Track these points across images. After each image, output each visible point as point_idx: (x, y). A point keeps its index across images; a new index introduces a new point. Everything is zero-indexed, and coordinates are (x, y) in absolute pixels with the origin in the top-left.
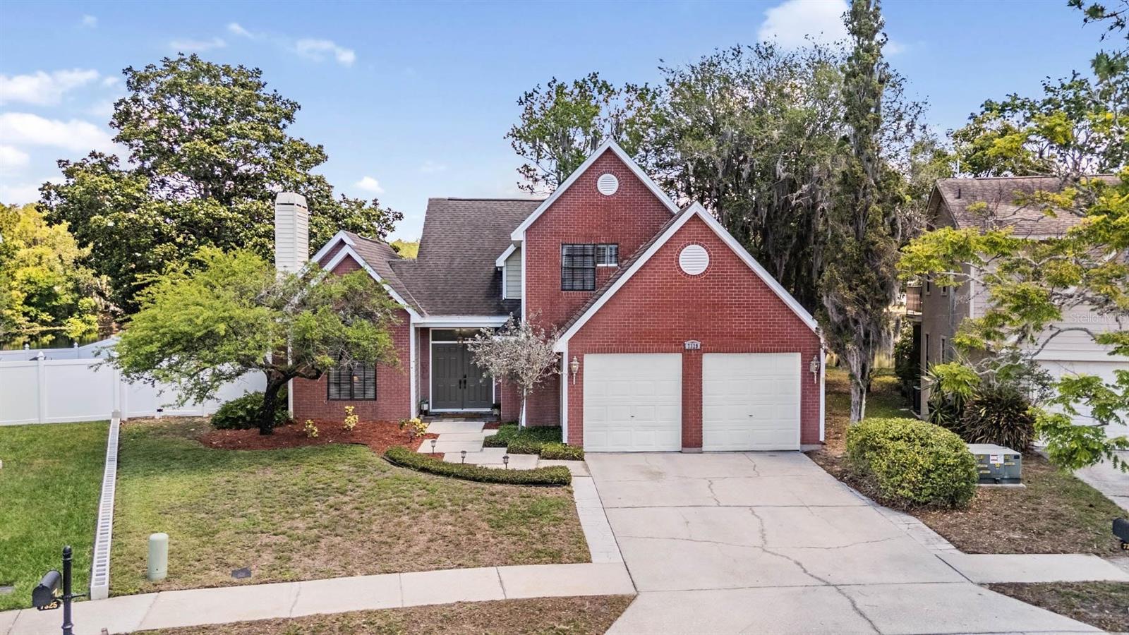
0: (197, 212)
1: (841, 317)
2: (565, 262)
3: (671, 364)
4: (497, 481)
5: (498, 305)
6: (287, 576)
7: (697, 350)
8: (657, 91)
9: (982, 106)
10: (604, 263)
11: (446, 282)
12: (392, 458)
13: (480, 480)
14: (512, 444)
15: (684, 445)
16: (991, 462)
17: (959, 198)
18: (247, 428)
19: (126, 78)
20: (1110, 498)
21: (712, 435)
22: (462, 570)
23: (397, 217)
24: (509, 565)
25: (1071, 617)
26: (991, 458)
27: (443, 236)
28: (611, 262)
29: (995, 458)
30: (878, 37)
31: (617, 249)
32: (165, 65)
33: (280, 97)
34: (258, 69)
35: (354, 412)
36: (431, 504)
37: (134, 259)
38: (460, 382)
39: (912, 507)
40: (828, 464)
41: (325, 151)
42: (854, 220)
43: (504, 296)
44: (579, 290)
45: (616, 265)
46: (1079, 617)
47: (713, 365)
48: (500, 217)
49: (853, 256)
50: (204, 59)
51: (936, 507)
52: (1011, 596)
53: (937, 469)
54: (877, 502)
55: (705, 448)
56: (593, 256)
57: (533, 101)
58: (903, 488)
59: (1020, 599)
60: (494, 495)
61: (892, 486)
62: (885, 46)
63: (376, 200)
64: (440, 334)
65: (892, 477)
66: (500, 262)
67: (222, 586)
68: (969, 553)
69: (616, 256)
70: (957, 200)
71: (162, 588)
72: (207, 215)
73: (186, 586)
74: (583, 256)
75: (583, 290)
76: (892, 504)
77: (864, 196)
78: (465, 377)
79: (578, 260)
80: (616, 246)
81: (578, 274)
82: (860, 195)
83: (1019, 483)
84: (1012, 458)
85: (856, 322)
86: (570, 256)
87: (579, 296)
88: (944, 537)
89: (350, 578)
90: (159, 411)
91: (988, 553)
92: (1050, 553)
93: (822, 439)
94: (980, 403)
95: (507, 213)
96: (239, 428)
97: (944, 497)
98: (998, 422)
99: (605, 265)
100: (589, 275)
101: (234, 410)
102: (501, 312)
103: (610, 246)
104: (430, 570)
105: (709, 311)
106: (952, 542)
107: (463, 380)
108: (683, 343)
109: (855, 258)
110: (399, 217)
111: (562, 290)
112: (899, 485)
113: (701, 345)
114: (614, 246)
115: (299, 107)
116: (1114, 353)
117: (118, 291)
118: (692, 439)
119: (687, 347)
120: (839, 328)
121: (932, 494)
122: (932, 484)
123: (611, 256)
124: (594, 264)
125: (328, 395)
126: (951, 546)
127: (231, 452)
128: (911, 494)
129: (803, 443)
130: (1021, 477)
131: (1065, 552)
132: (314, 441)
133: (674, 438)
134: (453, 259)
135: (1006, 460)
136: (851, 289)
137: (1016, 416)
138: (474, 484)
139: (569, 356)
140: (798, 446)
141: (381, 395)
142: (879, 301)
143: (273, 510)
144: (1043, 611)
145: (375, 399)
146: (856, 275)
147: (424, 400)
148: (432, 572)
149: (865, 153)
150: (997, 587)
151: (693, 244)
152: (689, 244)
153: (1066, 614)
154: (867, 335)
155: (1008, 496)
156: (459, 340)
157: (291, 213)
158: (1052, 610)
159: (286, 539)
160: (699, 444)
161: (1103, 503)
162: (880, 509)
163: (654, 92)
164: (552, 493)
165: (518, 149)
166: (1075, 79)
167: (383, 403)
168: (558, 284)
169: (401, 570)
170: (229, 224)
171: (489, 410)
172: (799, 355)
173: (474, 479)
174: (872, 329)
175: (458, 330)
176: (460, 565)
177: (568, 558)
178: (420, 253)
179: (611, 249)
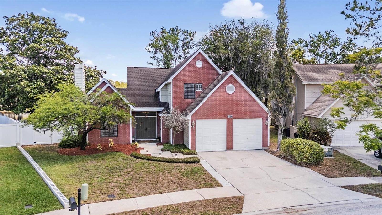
0: (36, 70)
1: (276, 107)
2: (185, 89)
3: (223, 123)
4: (176, 162)
5: (159, 103)
6: (129, 196)
7: (231, 118)
8: (194, 33)
9: (291, 41)
10: (197, 90)
11: (139, 96)
12: (135, 156)
13: (170, 162)
14: (172, 150)
15: (227, 149)
16: (325, 151)
17: (299, 70)
18: (74, 148)
19: (4, 20)
20: (358, 160)
21: (236, 145)
22: (184, 191)
23: (104, 72)
24: (198, 189)
25: (368, 194)
26: (325, 149)
27: (135, 80)
28: (200, 90)
29: (326, 149)
30: (286, 20)
31: (202, 85)
32: (19, 16)
33: (62, 29)
34: (54, 19)
35: (113, 141)
36: (160, 171)
37: (11, 87)
38: (145, 130)
39: (306, 165)
40: (273, 153)
41: (78, 49)
42: (280, 77)
43: (160, 101)
44: (190, 99)
45: (202, 90)
46: (371, 194)
47: (236, 123)
48: (153, 74)
49: (281, 88)
50: (36, 14)
51: (313, 165)
52: (349, 189)
53: (314, 153)
54: (294, 164)
55: (234, 149)
56: (194, 87)
57: (155, 34)
58: (304, 159)
59: (352, 190)
60: (178, 167)
61: (301, 159)
62: (288, 23)
63: (96, 67)
64: (138, 114)
65: (300, 156)
66: (159, 89)
67: (108, 201)
68: (329, 178)
69: (202, 87)
70: (298, 71)
71: (88, 203)
72: (40, 71)
73: (96, 201)
74: (191, 87)
75: (191, 99)
76: (301, 164)
77: (283, 69)
78: (147, 128)
79: (190, 89)
80: (202, 84)
81: (189, 94)
82: (282, 69)
83: (332, 157)
84: (330, 150)
85: (281, 109)
86: (187, 87)
87: (190, 100)
88: (320, 173)
89: (149, 196)
90: (35, 142)
91: (335, 177)
92: (351, 177)
93: (269, 145)
94: (315, 133)
95: (155, 72)
96: (71, 148)
97: (316, 162)
98: (320, 139)
99: (198, 90)
100: (193, 94)
101: (68, 141)
102: (160, 106)
103: (200, 84)
104: (174, 191)
105: (235, 105)
106: (323, 175)
107: (146, 129)
108: (227, 116)
109: (281, 89)
110: (105, 73)
111: (184, 99)
112: (302, 159)
113: (233, 116)
114: (201, 84)
115: (69, 33)
116: (375, 118)
117: (2, 99)
118: (230, 147)
119: (228, 117)
120: (275, 111)
121: (313, 161)
122: (313, 158)
123: (200, 87)
124: (195, 90)
125: (101, 135)
126: (323, 176)
127: (75, 156)
128: (307, 161)
129: (263, 146)
130: (333, 155)
131: (355, 176)
132: (101, 151)
133: (224, 146)
134: (140, 88)
135: (329, 150)
136: (280, 99)
137: (326, 137)
138: (168, 163)
139: (191, 120)
140: (261, 148)
141: (120, 135)
142: (289, 102)
143: (106, 175)
144: (359, 193)
145: (118, 136)
146: (281, 94)
147: (133, 137)
148: (175, 192)
149: (283, 56)
150: (343, 187)
151: (230, 84)
152: (229, 84)
153: (366, 194)
154: (285, 113)
155: (331, 161)
156: (146, 116)
157: (80, 71)
158: (362, 193)
159: (119, 185)
160: (232, 148)
161: (357, 162)
162: (297, 166)
163: (193, 33)
164: (195, 165)
165: (148, 50)
166: (320, 34)
167: (121, 137)
168: (183, 97)
169: (165, 192)
170: (48, 74)
171: (155, 139)
172: (262, 119)
173: (168, 162)
174: (286, 111)
175: (146, 112)
176: (183, 189)
177: (215, 185)
178: (128, 86)
179: (200, 85)
